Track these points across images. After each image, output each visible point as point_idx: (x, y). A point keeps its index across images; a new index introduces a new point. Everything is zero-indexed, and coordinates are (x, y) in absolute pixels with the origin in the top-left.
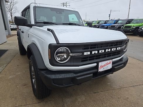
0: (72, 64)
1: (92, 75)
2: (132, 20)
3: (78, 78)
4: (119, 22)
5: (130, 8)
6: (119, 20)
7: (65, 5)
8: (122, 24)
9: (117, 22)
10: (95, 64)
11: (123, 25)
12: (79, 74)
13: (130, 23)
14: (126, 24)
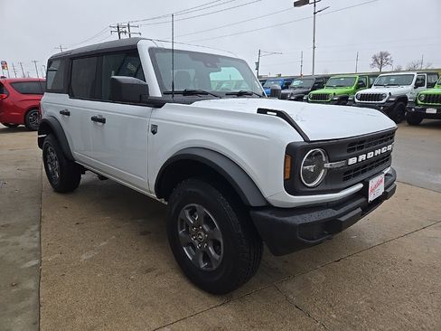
0: (329, 187)
1: (359, 210)
2: (327, 78)
3: (343, 219)
4: (295, 83)
5: (314, 48)
6: (292, 79)
7: (125, 32)
8: (304, 90)
9: (290, 84)
10: (361, 186)
11: (306, 93)
12: (342, 210)
13: (323, 87)
14: (314, 89)
